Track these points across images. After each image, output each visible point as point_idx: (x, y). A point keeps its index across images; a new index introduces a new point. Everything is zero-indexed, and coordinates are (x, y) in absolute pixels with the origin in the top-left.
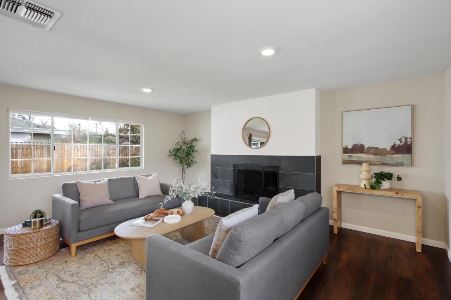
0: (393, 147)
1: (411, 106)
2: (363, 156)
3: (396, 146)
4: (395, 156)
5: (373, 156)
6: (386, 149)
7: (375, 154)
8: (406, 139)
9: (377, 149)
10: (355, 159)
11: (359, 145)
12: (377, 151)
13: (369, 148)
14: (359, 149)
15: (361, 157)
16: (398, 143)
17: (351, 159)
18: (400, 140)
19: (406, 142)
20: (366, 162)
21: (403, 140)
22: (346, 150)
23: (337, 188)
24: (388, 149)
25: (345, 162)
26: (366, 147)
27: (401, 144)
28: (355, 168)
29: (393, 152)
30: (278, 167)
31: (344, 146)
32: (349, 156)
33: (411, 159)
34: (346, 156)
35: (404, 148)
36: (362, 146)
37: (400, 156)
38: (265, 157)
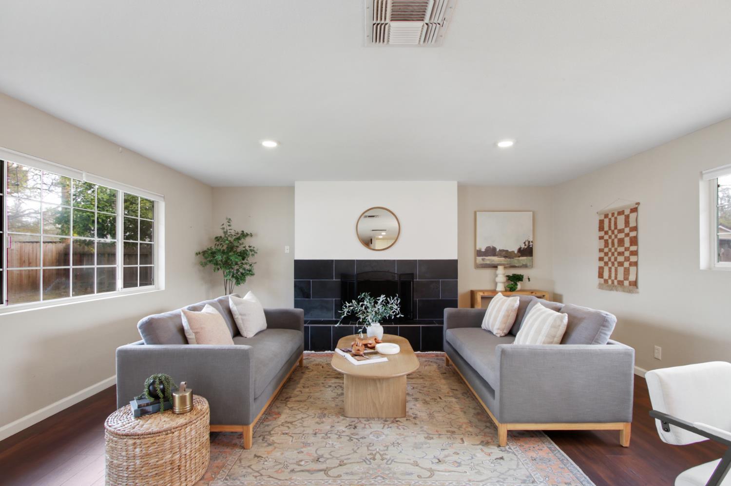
0: (520, 250)
1: (532, 213)
2: (495, 259)
3: (522, 249)
4: (521, 258)
5: (503, 259)
6: (513, 252)
7: (505, 257)
8: (529, 242)
9: (507, 251)
10: (488, 262)
11: (491, 247)
12: (507, 254)
13: (500, 250)
14: (491, 251)
15: (493, 261)
16: (523, 246)
17: (484, 263)
18: (525, 243)
19: (529, 246)
20: (501, 265)
21: (527, 243)
22: (479, 253)
23: (481, 294)
24: (516, 252)
25: (479, 266)
26: (498, 250)
27: (526, 247)
28: (488, 272)
29: (520, 254)
30: (412, 274)
31: (478, 249)
32: (483, 260)
33: (532, 261)
34: (479, 259)
35: (527, 251)
36: (494, 249)
37: (524, 258)
38: (393, 262)
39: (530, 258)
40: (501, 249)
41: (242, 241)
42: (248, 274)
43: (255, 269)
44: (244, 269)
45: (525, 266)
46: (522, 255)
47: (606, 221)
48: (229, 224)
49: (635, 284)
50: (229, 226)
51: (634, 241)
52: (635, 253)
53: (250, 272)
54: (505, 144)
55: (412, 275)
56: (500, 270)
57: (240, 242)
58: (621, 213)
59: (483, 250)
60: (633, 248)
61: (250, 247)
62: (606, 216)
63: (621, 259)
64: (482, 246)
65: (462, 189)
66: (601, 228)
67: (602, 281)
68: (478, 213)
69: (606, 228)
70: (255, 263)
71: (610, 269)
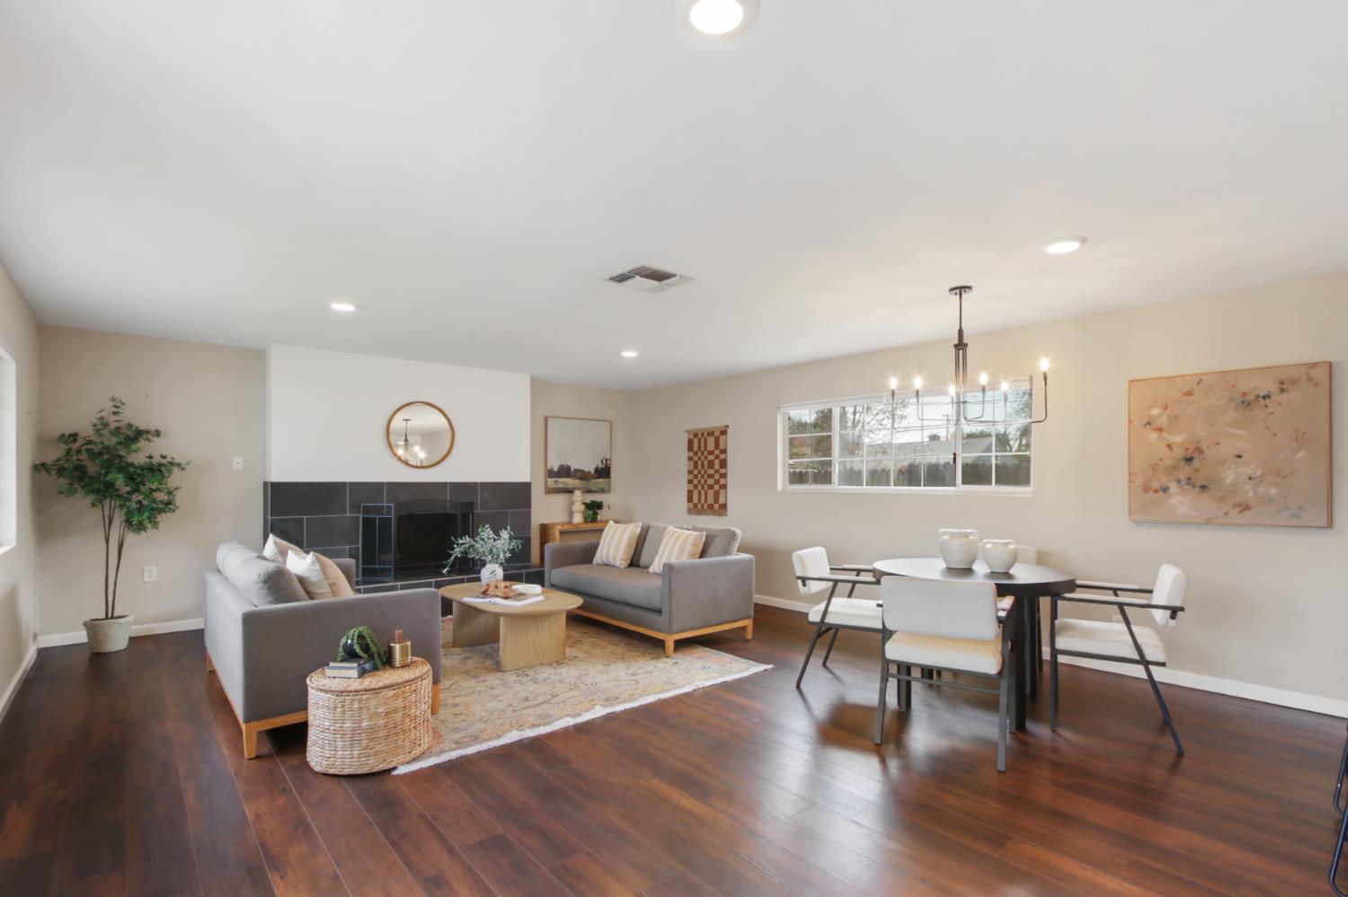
0: (596, 470)
1: (609, 424)
2: (570, 482)
3: (599, 469)
4: (598, 480)
5: (578, 481)
6: (590, 472)
7: (581, 479)
8: (606, 460)
9: (582, 471)
10: (561, 486)
11: (565, 466)
12: (582, 475)
13: (575, 470)
14: (565, 471)
15: (567, 484)
16: (600, 465)
17: (557, 486)
18: (602, 461)
19: (606, 464)
21: (604, 461)
22: (551, 474)
23: (560, 527)
24: (593, 473)
25: (550, 491)
26: (572, 469)
27: (603, 466)
28: (561, 499)
29: (596, 476)
30: (472, 503)
31: (549, 467)
32: (556, 482)
33: (610, 485)
34: (551, 481)
35: (604, 472)
36: (568, 468)
37: (602, 480)
38: (444, 485)
39: (606, 480)
40: (577, 468)
41: (142, 443)
42: (161, 511)
43: (180, 499)
44: (154, 501)
45: (602, 491)
46: (600, 477)
47: (696, 441)
48: (116, 410)
49: (724, 507)
50: (115, 413)
51: (724, 464)
52: (724, 476)
53: (168, 506)
54: (629, 354)
55: (471, 505)
56: (578, 495)
57: (134, 447)
58: (711, 434)
59: (556, 469)
60: (722, 471)
61: (163, 457)
62: (696, 435)
63: (711, 481)
64: (554, 464)
65: (535, 383)
66: (690, 448)
67: (691, 505)
68: (549, 419)
69: (696, 449)
70: (177, 489)
71: (700, 492)
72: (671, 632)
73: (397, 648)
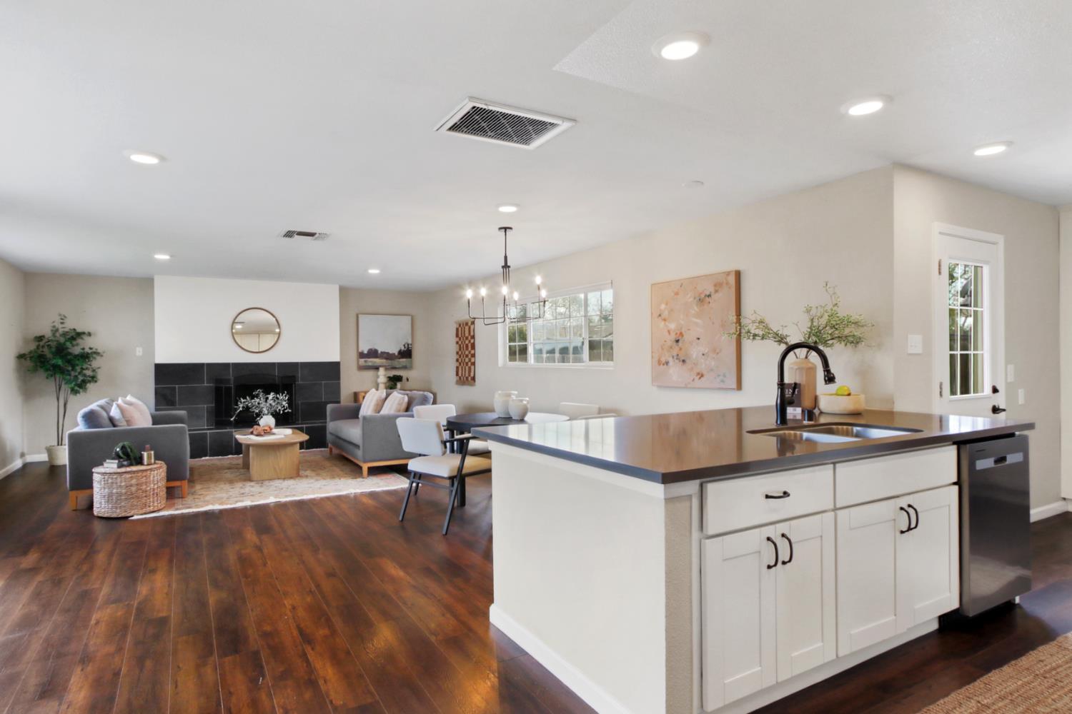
0: (400, 352)
1: (410, 317)
2: (377, 361)
3: (402, 351)
4: (401, 360)
5: (384, 361)
6: (394, 354)
7: (387, 359)
8: (408, 345)
9: (388, 353)
10: (370, 364)
11: (373, 350)
12: (388, 356)
13: (382, 352)
14: (373, 353)
15: (375, 362)
16: (403, 348)
17: (367, 364)
18: (404, 345)
19: (408, 348)
20: (381, 366)
21: (406, 346)
22: (362, 355)
24: (396, 354)
25: (361, 368)
26: (379, 352)
27: (405, 349)
28: (370, 374)
29: (400, 356)
30: (294, 377)
31: (360, 350)
32: (365, 361)
33: (411, 363)
34: (362, 361)
35: (407, 353)
36: (376, 351)
37: (404, 360)
38: (273, 365)
39: (409, 360)
40: (383, 351)
41: (79, 341)
42: (90, 382)
43: (100, 375)
44: (85, 375)
45: (405, 368)
46: (403, 357)
47: (460, 329)
48: (62, 321)
49: (474, 379)
50: (62, 323)
51: (473, 347)
52: (473, 356)
53: (93, 379)
54: (374, 271)
56: (382, 371)
57: (74, 343)
58: (467, 324)
59: (366, 352)
60: (473, 352)
61: (91, 349)
62: (460, 326)
63: (467, 360)
64: (365, 348)
65: (345, 292)
66: (457, 336)
67: (458, 378)
68: (360, 316)
69: (460, 336)
70: (99, 368)
71: (462, 368)
72: (365, 462)
73: (145, 454)
